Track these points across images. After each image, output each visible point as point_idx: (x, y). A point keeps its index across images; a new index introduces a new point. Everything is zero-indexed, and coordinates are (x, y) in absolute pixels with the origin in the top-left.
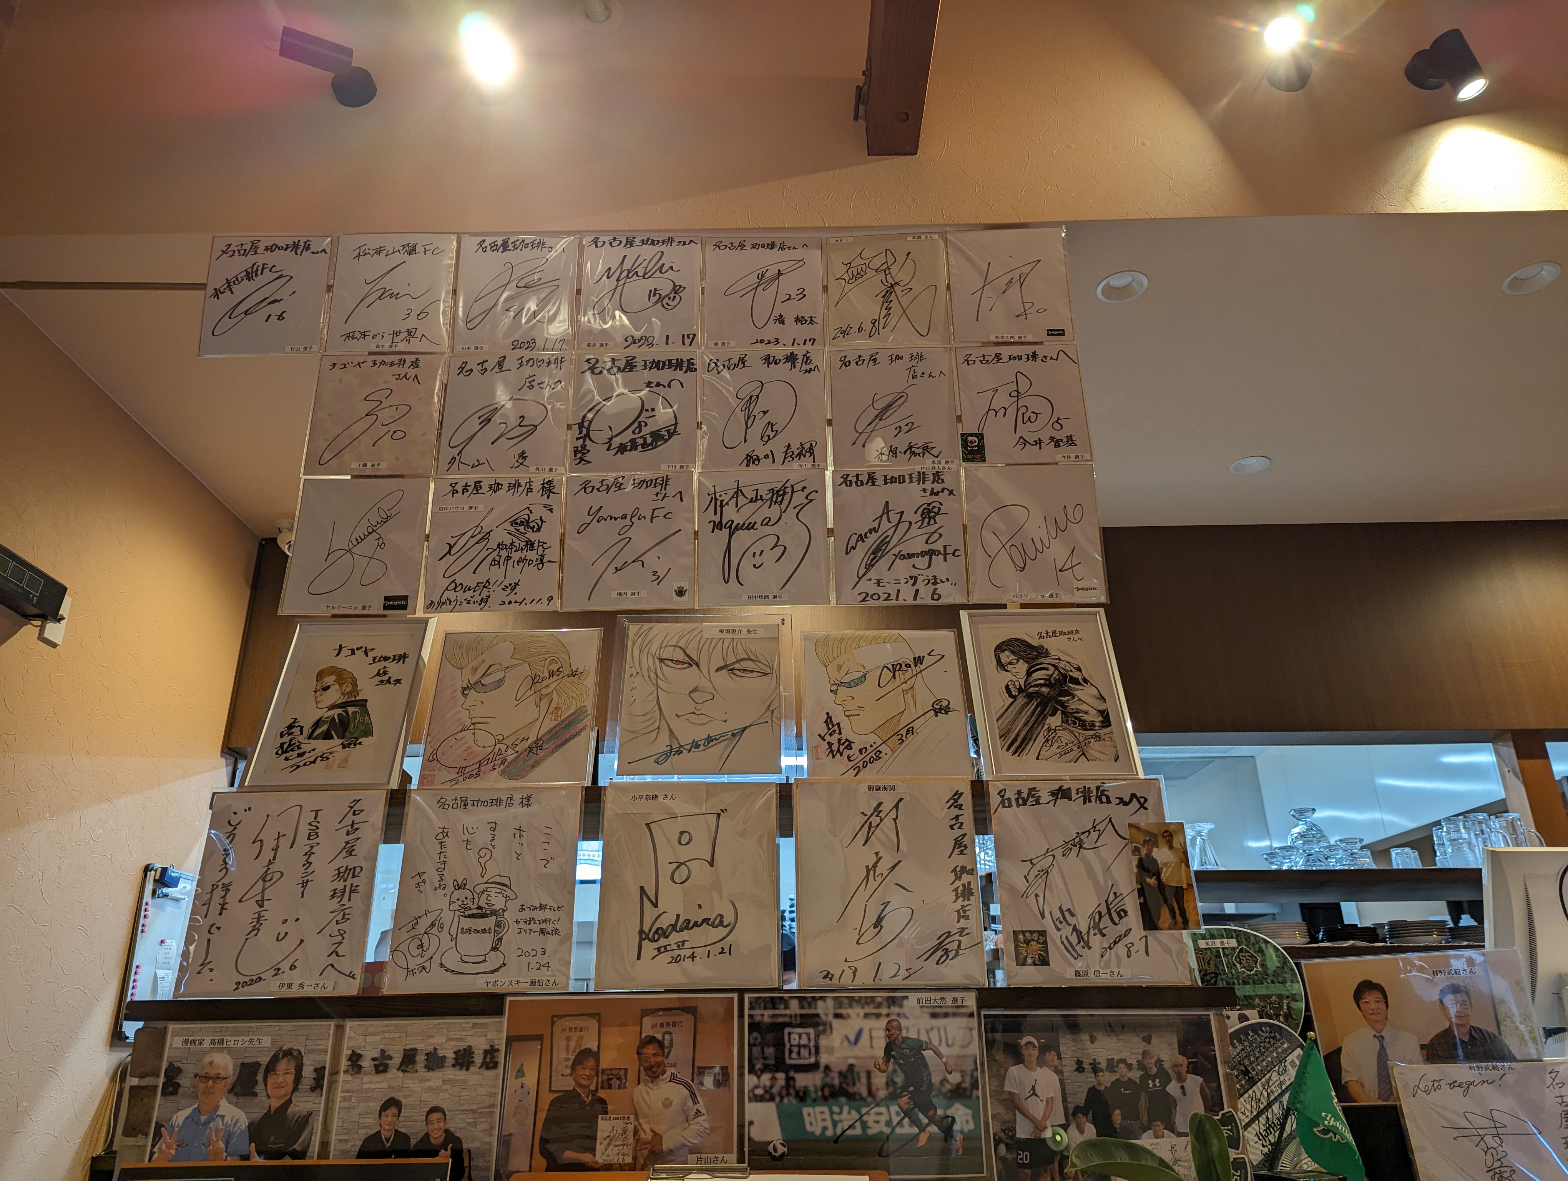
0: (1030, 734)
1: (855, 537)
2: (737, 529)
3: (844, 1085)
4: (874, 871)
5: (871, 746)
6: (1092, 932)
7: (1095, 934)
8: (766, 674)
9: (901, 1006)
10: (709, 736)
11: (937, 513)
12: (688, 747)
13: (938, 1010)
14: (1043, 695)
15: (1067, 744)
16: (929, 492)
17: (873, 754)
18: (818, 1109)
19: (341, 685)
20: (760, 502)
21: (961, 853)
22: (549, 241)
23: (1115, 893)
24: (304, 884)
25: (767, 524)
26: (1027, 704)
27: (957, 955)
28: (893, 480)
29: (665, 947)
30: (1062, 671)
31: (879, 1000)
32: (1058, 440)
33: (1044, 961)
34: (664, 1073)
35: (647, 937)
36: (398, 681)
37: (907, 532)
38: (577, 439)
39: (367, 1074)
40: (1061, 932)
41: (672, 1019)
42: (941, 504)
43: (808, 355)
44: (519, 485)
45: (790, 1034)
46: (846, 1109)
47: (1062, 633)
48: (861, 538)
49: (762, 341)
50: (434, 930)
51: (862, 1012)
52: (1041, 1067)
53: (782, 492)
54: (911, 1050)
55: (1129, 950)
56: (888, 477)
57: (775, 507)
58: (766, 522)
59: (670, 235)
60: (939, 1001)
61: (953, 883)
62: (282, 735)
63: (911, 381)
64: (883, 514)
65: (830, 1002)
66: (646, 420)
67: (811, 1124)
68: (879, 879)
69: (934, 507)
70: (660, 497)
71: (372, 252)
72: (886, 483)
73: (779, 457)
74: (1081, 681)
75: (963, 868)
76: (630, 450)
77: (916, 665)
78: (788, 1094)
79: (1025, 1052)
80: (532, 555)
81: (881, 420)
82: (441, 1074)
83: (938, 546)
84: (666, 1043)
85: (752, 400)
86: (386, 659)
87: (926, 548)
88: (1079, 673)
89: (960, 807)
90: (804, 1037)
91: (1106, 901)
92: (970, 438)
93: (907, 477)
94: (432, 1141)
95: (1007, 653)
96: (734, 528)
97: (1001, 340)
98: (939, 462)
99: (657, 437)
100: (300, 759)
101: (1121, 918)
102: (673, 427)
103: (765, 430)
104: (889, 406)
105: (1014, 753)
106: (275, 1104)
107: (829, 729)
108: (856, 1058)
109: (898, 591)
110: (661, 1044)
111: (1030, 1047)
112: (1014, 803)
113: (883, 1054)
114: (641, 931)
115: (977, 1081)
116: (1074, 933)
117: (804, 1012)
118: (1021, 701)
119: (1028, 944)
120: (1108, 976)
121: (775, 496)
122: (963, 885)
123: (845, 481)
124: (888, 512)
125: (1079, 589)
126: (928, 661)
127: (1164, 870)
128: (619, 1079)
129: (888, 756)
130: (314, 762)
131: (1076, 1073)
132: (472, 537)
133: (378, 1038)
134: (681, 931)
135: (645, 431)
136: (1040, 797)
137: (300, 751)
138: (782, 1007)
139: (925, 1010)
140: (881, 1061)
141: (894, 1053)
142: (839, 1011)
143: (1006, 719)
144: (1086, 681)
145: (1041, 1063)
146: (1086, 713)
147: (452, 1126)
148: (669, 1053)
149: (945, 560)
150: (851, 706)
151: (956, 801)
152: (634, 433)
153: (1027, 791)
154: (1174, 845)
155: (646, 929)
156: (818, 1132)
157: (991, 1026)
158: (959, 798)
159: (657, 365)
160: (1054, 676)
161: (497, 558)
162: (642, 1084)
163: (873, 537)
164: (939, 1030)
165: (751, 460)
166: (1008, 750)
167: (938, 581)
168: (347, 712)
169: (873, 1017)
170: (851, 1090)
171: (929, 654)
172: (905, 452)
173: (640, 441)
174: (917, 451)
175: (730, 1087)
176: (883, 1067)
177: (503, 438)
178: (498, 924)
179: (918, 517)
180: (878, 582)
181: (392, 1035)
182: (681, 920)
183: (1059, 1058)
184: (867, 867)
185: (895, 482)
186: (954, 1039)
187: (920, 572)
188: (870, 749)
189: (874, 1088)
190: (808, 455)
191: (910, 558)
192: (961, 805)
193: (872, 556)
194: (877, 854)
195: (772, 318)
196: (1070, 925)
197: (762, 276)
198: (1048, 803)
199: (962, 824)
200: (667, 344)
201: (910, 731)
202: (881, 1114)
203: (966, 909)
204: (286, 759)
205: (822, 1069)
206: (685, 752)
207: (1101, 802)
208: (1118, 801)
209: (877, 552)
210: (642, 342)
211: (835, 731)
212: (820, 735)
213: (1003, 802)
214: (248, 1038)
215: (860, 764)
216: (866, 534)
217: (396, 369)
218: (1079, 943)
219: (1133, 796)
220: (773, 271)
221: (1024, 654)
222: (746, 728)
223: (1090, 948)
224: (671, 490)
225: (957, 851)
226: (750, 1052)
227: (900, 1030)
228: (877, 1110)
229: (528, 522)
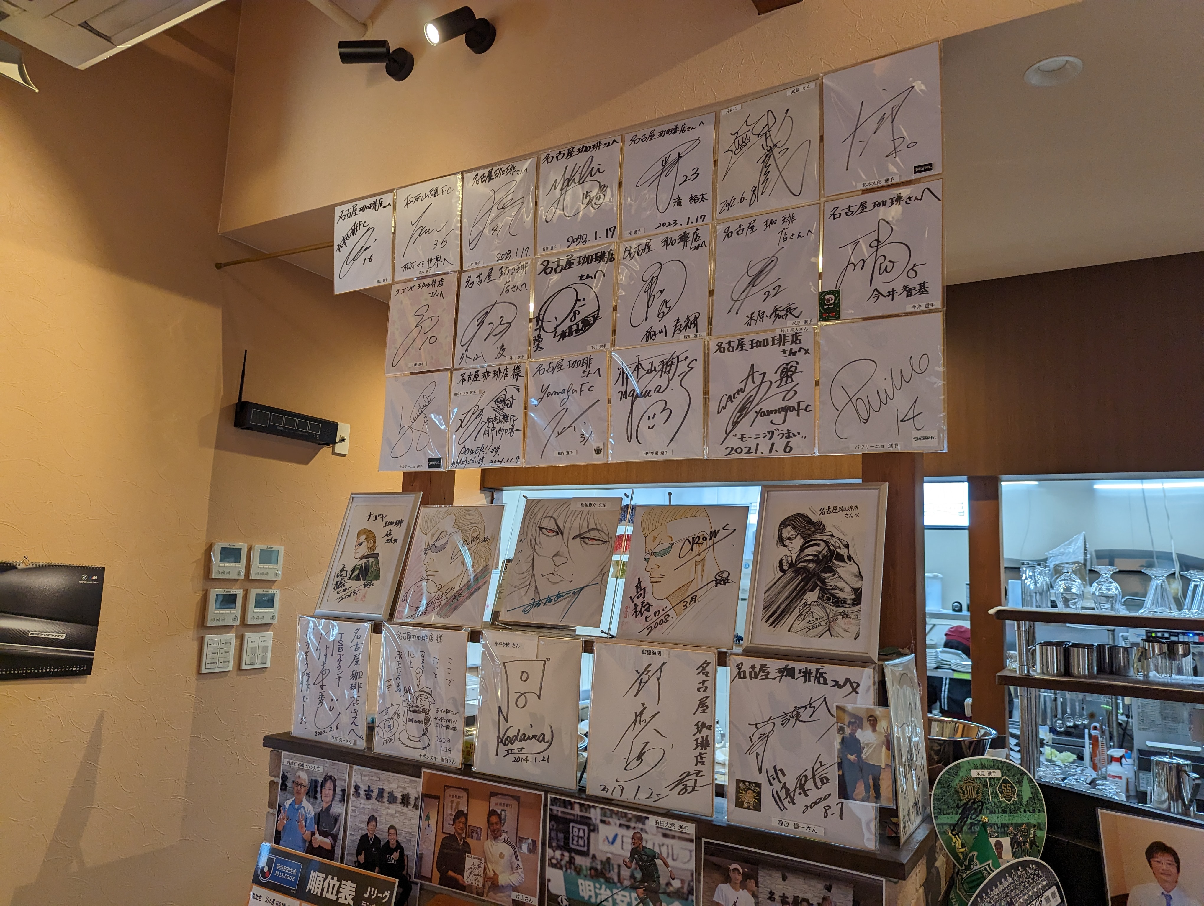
0: (788, 607)
1: (726, 398)
2: (637, 396)
3: (604, 871)
4: (641, 717)
5: (663, 610)
6: (798, 791)
7: (800, 794)
8: (605, 542)
9: (644, 824)
10: (559, 594)
11: (794, 372)
12: (544, 601)
13: (668, 832)
14: (808, 571)
15: (817, 619)
16: (788, 353)
17: (663, 618)
18: (588, 883)
19: (368, 542)
20: (654, 373)
21: (704, 711)
22: (517, 165)
23: (821, 763)
24: (339, 678)
25: (658, 391)
26: (793, 579)
27: (693, 790)
28: (759, 344)
29: (511, 750)
30: (832, 548)
31: (630, 816)
32: (910, 289)
33: (757, 807)
34: (501, 836)
35: (502, 742)
36: (396, 540)
37: (768, 390)
38: (536, 330)
39: (362, 798)
40: (772, 787)
41: (506, 802)
42: (798, 363)
43: (698, 232)
44: (500, 372)
45: (573, 827)
46: (604, 887)
47: (842, 509)
48: (730, 398)
49: (664, 225)
50: (396, 717)
51: (618, 822)
52: (743, 889)
53: (669, 363)
54: (648, 856)
55: (826, 811)
56: (755, 342)
57: (665, 376)
58: (658, 390)
59: (598, 139)
60: (669, 825)
61: (695, 735)
62: (338, 576)
63: (782, 244)
64: (749, 376)
65: (598, 810)
66: (579, 309)
67: (583, 891)
68: (643, 724)
69: (792, 367)
70: (586, 373)
71: (414, 200)
72: (752, 348)
73: (670, 331)
74: (846, 558)
75: (704, 724)
76: (568, 336)
77: (711, 539)
78: (570, 868)
79: (732, 874)
80: (507, 426)
81: (753, 286)
82: (395, 807)
83: (793, 403)
84: (503, 817)
85: (654, 280)
86: (392, 523)
87: (783, 404)
88: (846, 550)
89: (707, 674)
90: (581, 831)
91: (813, 768)
92: (828, 296)
93: (770, 340)
94: (391, 845)
95: (789, 528)
96: (635, 397)
97: (868, 187)
98: (799, 322)
99: (587, 324)
100: (344, 593)
101: (823, 783)
102: (596, 313)
103: (661, 307)
104: (761, 271)
105: (771, 624)
106: (325, 806)
107: (638, 592)
108: (612, 853)
109: (758, 445)
110: (499, 816)
111: (736, 872)
112: (748, 675)
113: (629, 855)
114: (498, 737)
115: (693, 889)
116: (783, 790)
117: (583, 814)
118: (789, 575)
119: (746, 792)
120: (805, 830)
121: (665, 367)
122: (703, 737)
123: (719, 349)
124: (753, 373)
125: (917, 439)
126: (721, 534)
127: (865, 749)
128: (477, 833)
129: (674, 619)
130: (349, 596)
131: (769, 901)
132: (473, 414)
133: (367, 778)
134: (521, 741)
135: (579, 318)
136: (769, 672)
137: (344, 588)
138: (569, 807)
139: (660, 830)
140: (627, 860)
141: (636, 856)
142: (604, 818)
143: (772, 592)
144: (850, 558)
145: (743, 886)
146: (842, 590)
147: (400, 839)
148: (504, 823)
149: (798, 415)
150: (656, 573)
151: (704, 668)
152: (571, 321)
153: (759, 667)
154: (877, 728)
155: (501, 736)
156: (586, 898)
157: (711, 851)
158: (707, 666)
159: (588, 260)
160: (823, 552)
161: (487, 429)
162: (489, 840)
163: (741, 396)
164: (668, 846)
165: (650, 335)
166: (767, 621)
167: (791, 435)
168: (368, 561)
169: (625, 827)
170: (608, 875)
171: (723, 529)
172: (771, 316)
173: (575, 327)
174: (781, 313)
175: (537, 855)
176: (629, 864)
177: (491, 335)
178: (426, 719)
179: (778, 376)
180: (742, 437)
181: (373, 778)
182: (521, 733)
183: (757, 886)
184: (636, 713)
185: (760, 346)
186: (678, 855)
187: (776, 427)
188: (662, 613)
189: (622, 877)
190: (692, 326)
191: (769, 415)
192: (708, 673)
193: (738, 414)
194: (643, 704)
195: (672, 201)
196: (780, 782)
197: (666, 163)
198: (775, 678)
199: (706, 688)
200: (596, 239)
201: (694, 599)
202: (625, 896)
203: (703, 756)
204: (338, 593)
205: (591, 855)
206: (542, 605)
207: (819, 683)
208: (834, 683)
209: (743, 411)
210: (579, 240)
211: (641, 594)
212: (631, 597)
213: (739, 673)
214: (313, 766)
215: (653, 625)
216: (734, 394)
217: (432, 289)
218: (786, 798)
219: (848, 680)
220: (674, 156)
221: (802, 530)
222: (583, 588)
223: (794, 804)
224: (593, 368)
225: (700, 709)
226: (550, 834)
227: (642, 841)
228: (622, 893)
229: (504, 401)
